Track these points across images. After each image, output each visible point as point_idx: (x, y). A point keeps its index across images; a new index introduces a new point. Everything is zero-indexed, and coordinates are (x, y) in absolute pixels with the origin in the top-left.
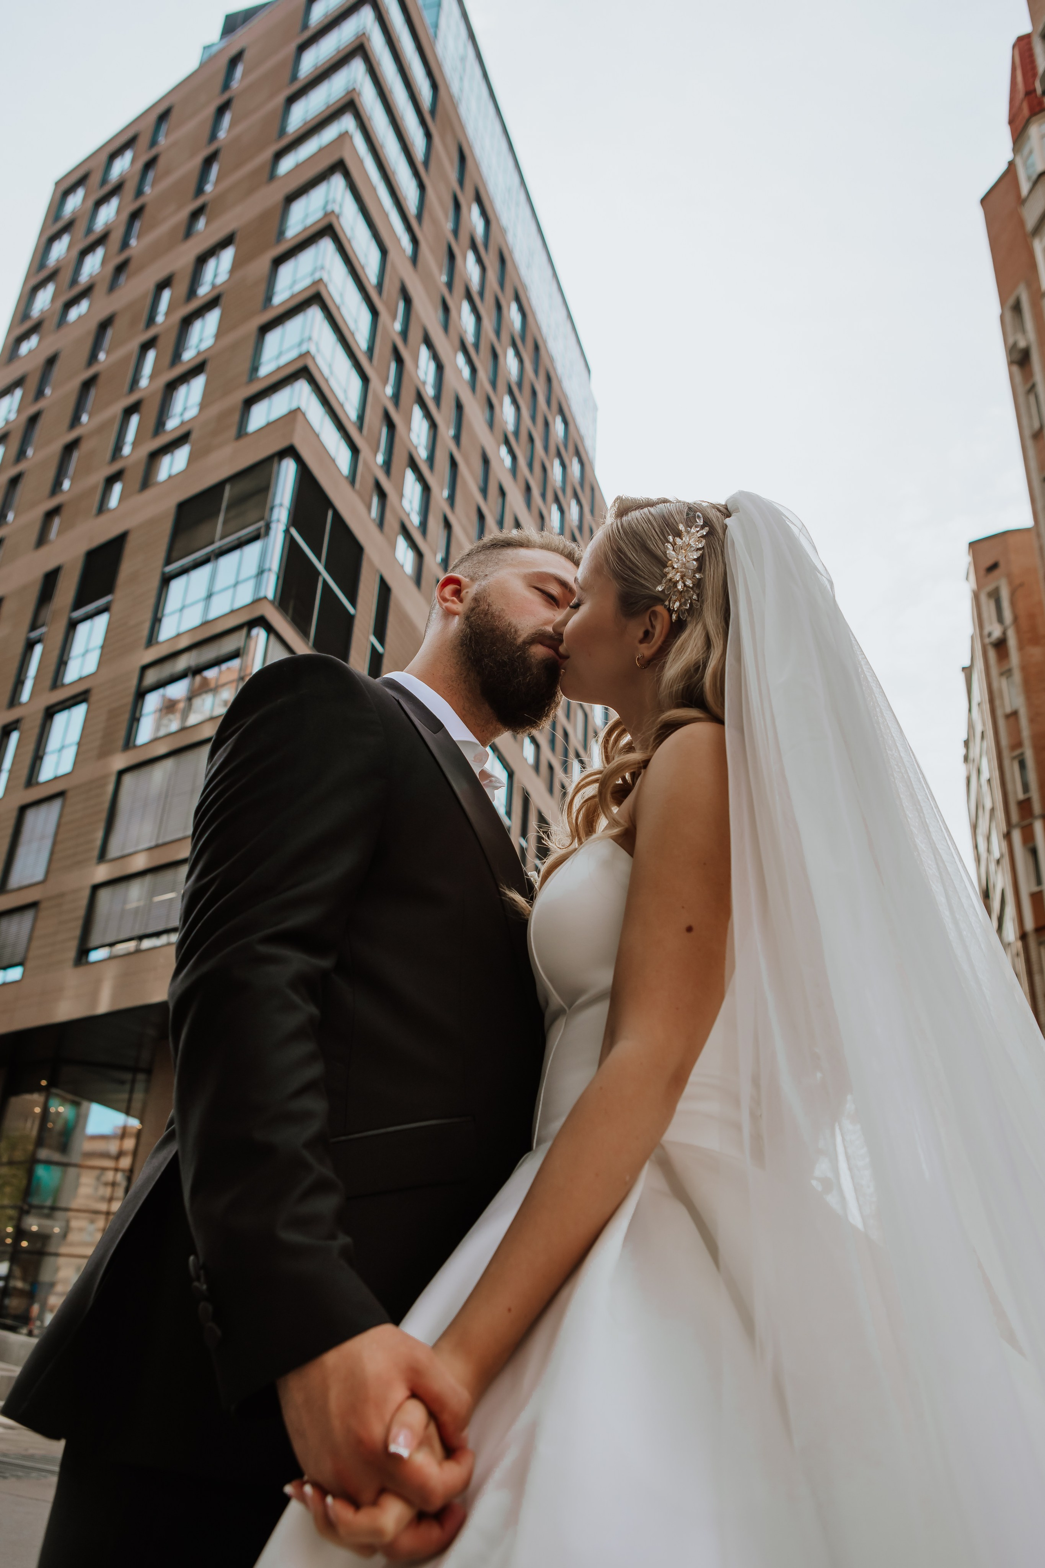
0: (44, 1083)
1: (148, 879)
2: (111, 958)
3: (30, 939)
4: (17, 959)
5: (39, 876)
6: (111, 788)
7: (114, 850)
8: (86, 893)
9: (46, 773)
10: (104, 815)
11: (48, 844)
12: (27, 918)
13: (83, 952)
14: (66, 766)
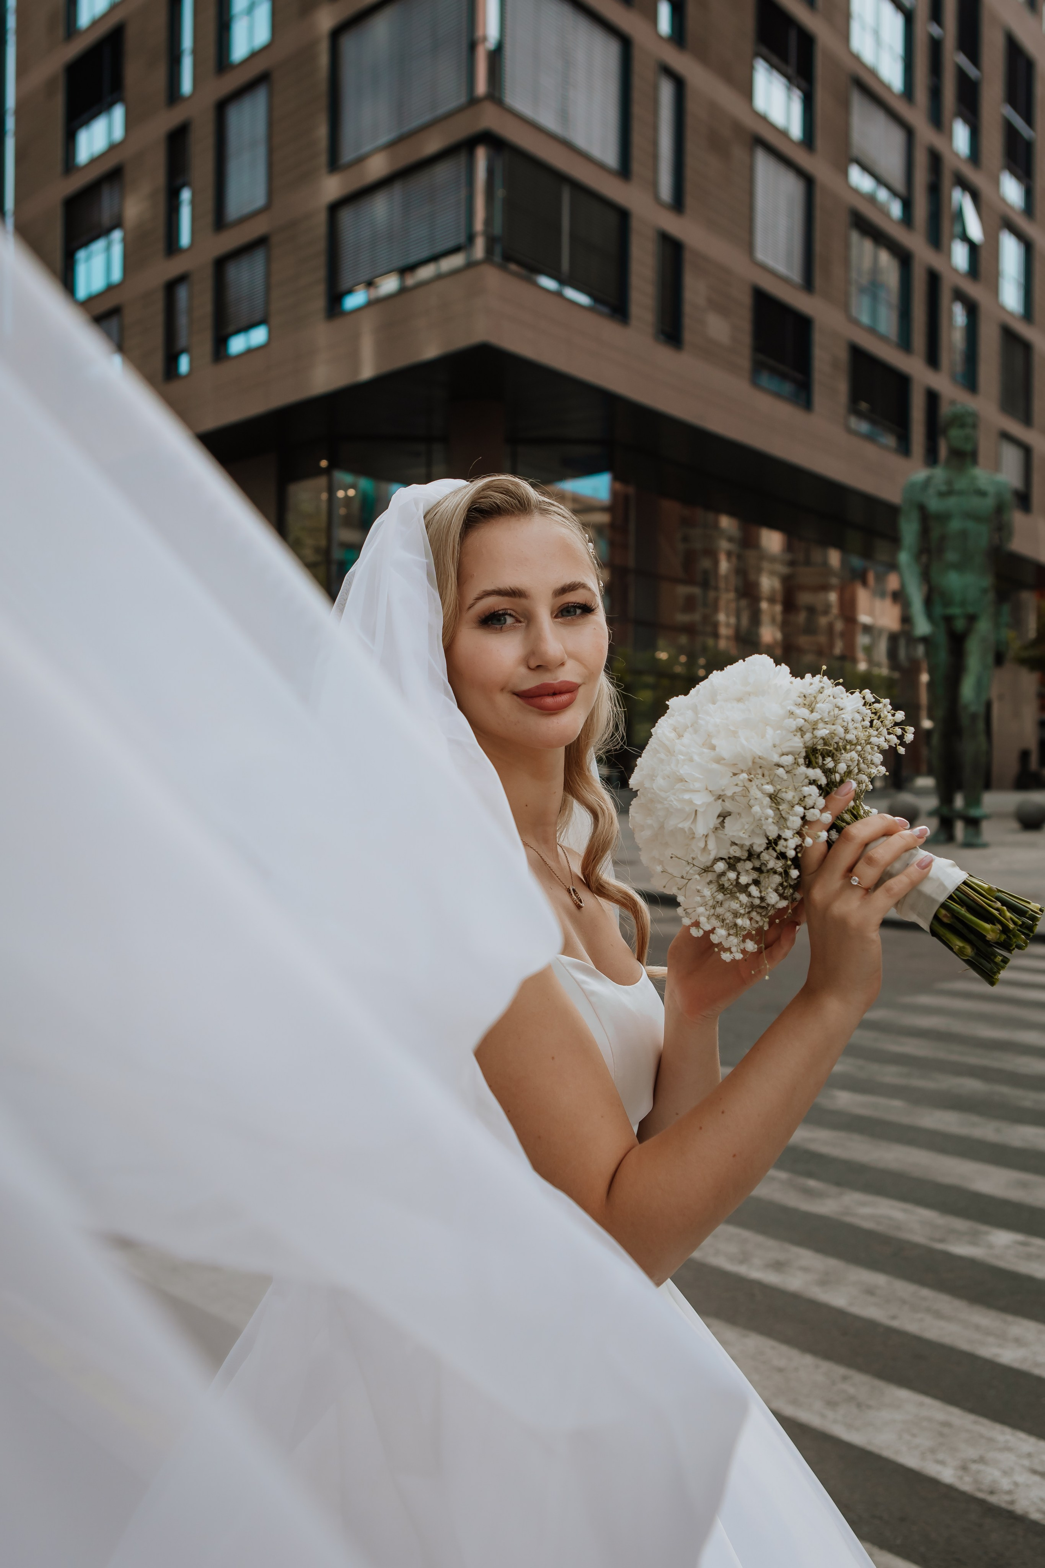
0: (324, 463)
1: (397, 189)
2: (370, 304)
3: (268, 288)
4: (258, 316)
5: (259, 199)
6: (324, 59)
7: (348, 154)
8: (322, 218)
9: (240, 50)
10: (323, 102)
11: (261, 151)
12: (258, 258)
13: (335, 298)
14: (262, 35)
